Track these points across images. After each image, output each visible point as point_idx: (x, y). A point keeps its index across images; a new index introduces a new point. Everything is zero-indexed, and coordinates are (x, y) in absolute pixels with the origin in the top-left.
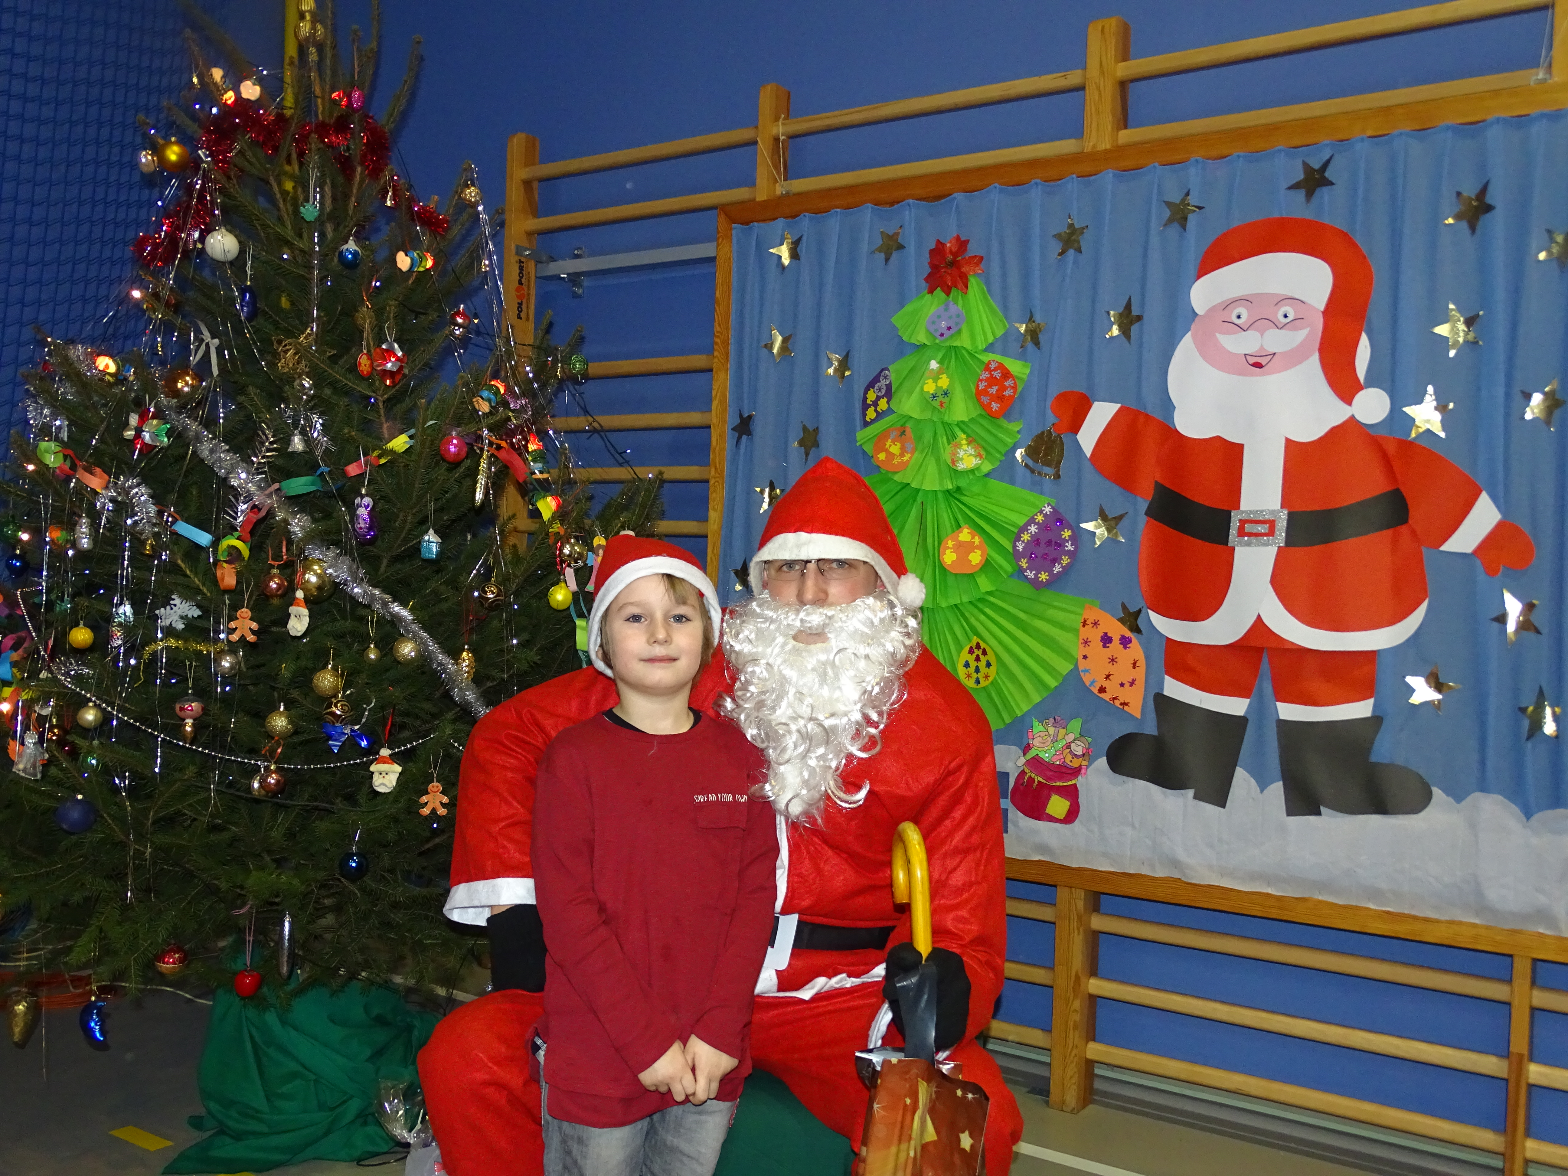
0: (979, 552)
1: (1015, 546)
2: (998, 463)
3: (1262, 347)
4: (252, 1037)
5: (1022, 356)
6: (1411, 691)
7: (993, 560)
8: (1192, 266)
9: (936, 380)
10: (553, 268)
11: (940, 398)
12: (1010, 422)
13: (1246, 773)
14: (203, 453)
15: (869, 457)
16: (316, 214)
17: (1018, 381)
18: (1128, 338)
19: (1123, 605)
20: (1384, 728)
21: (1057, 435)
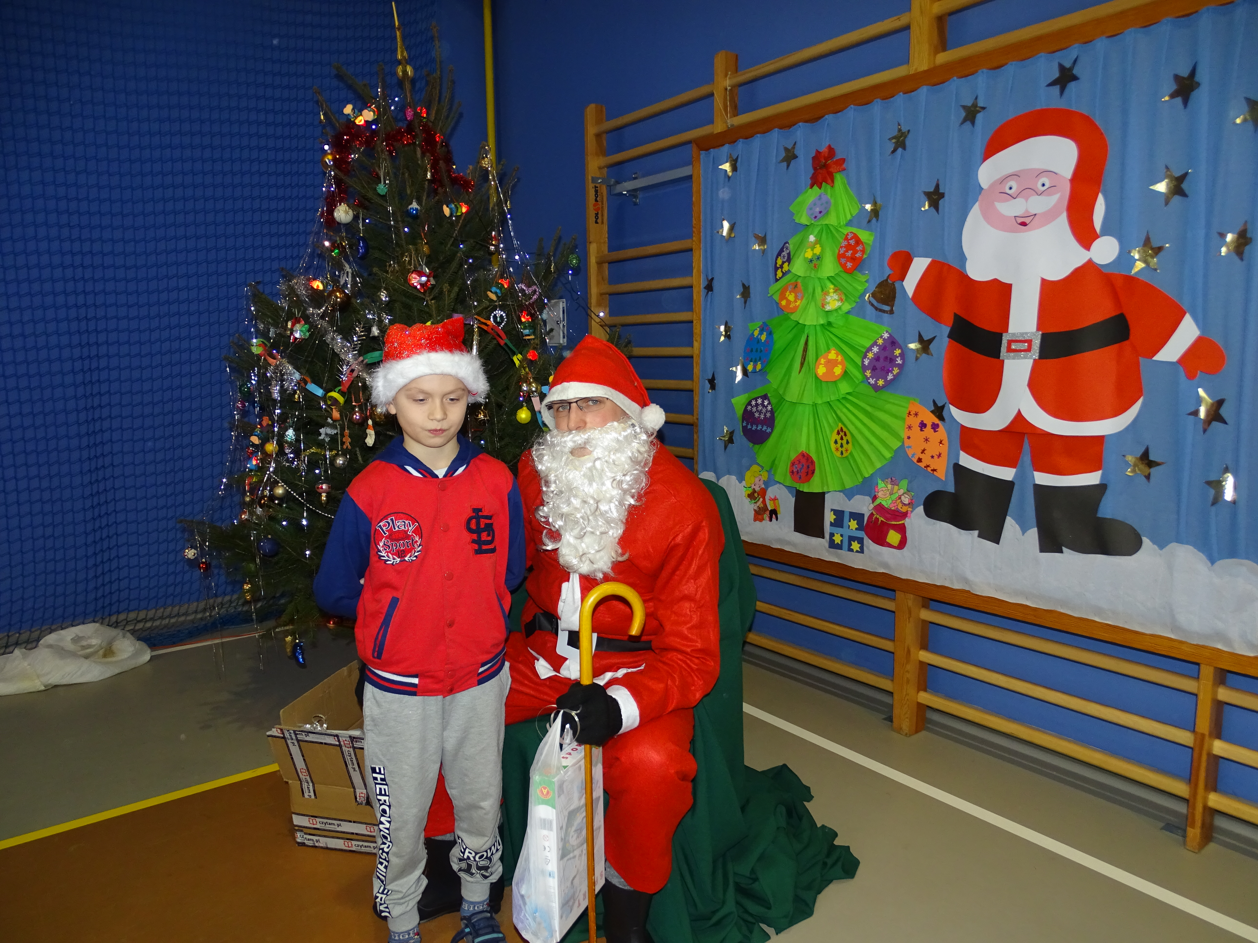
0: (840, 366)
1: (863, 362)
2: (854, 305)
3: (1027, 211)
5: (868, 228)
7: (849, 371)
9: (813, 249)
10: (618, 189)
11: (815, 262)
12: (860, 276)
13: (1013, 521)
14: (329, 341)
15: (777, 304)
16: (386, 190)
17: (866, 246)
18: (937, 209)
19: (934, 401)
20: (1108, 492)
21: (891, 282)
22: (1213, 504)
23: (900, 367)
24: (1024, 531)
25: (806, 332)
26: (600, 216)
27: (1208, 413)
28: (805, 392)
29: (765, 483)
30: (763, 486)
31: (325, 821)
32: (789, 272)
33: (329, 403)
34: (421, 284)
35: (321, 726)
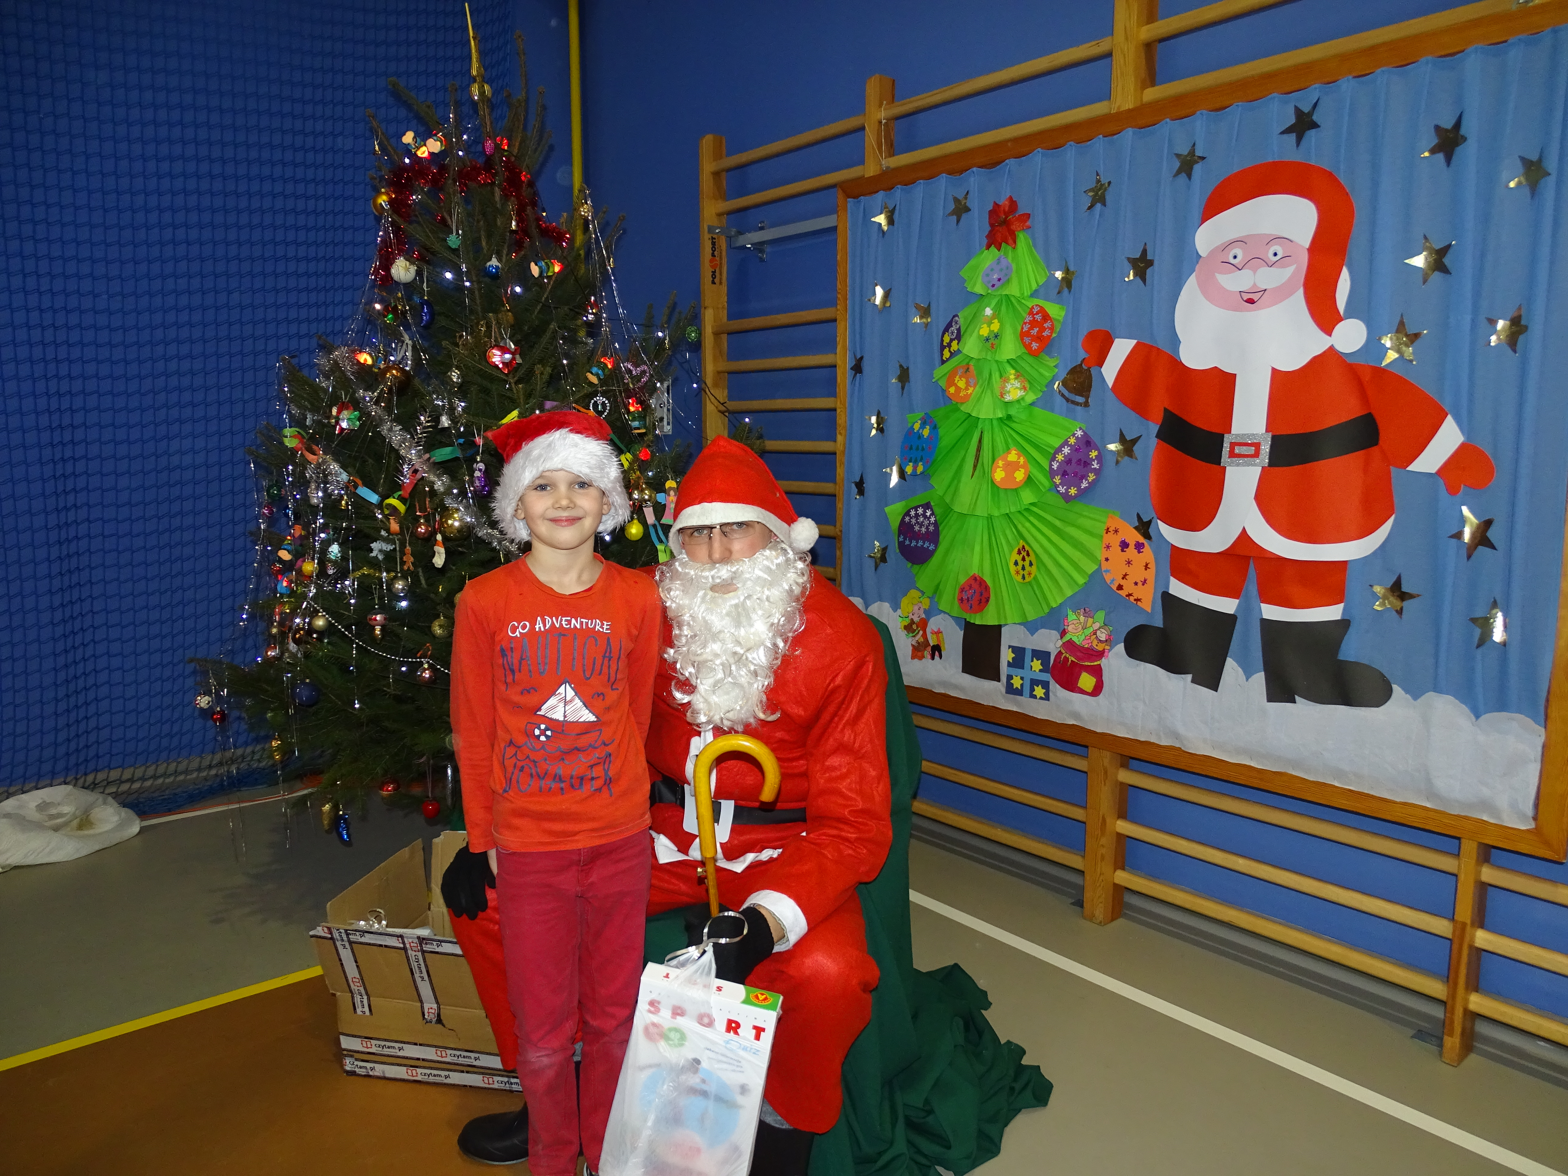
0: (1023, 471)
1: (1051, 465)
2: (1040, 395)
3: (1255, 285)
5: (1059, 302)
7: (1034, 476)
9: (989, 324)
10: (740, 241)
11: (992, 341)
13: (1234, 663)
14: (385, 432)
15: (943, 391)
16: (458, 243)
17: (1055, 323)
18: (1144, 281)
19: (1138, 515)
20: (1352, 631)
21: (1086, 368)
22: (1478, 646)
23: (1097, 472)
24: (1248, 675)
25: (980, 426)
26: (717, 274)
27: (1473, 536)
28: (978, 502)
29: (925, 611)
30: (924, 616)
31: (383, 1043)
32: (959, 352)
33: (387, 512)
34: (503, 363)
35: (380, 923)
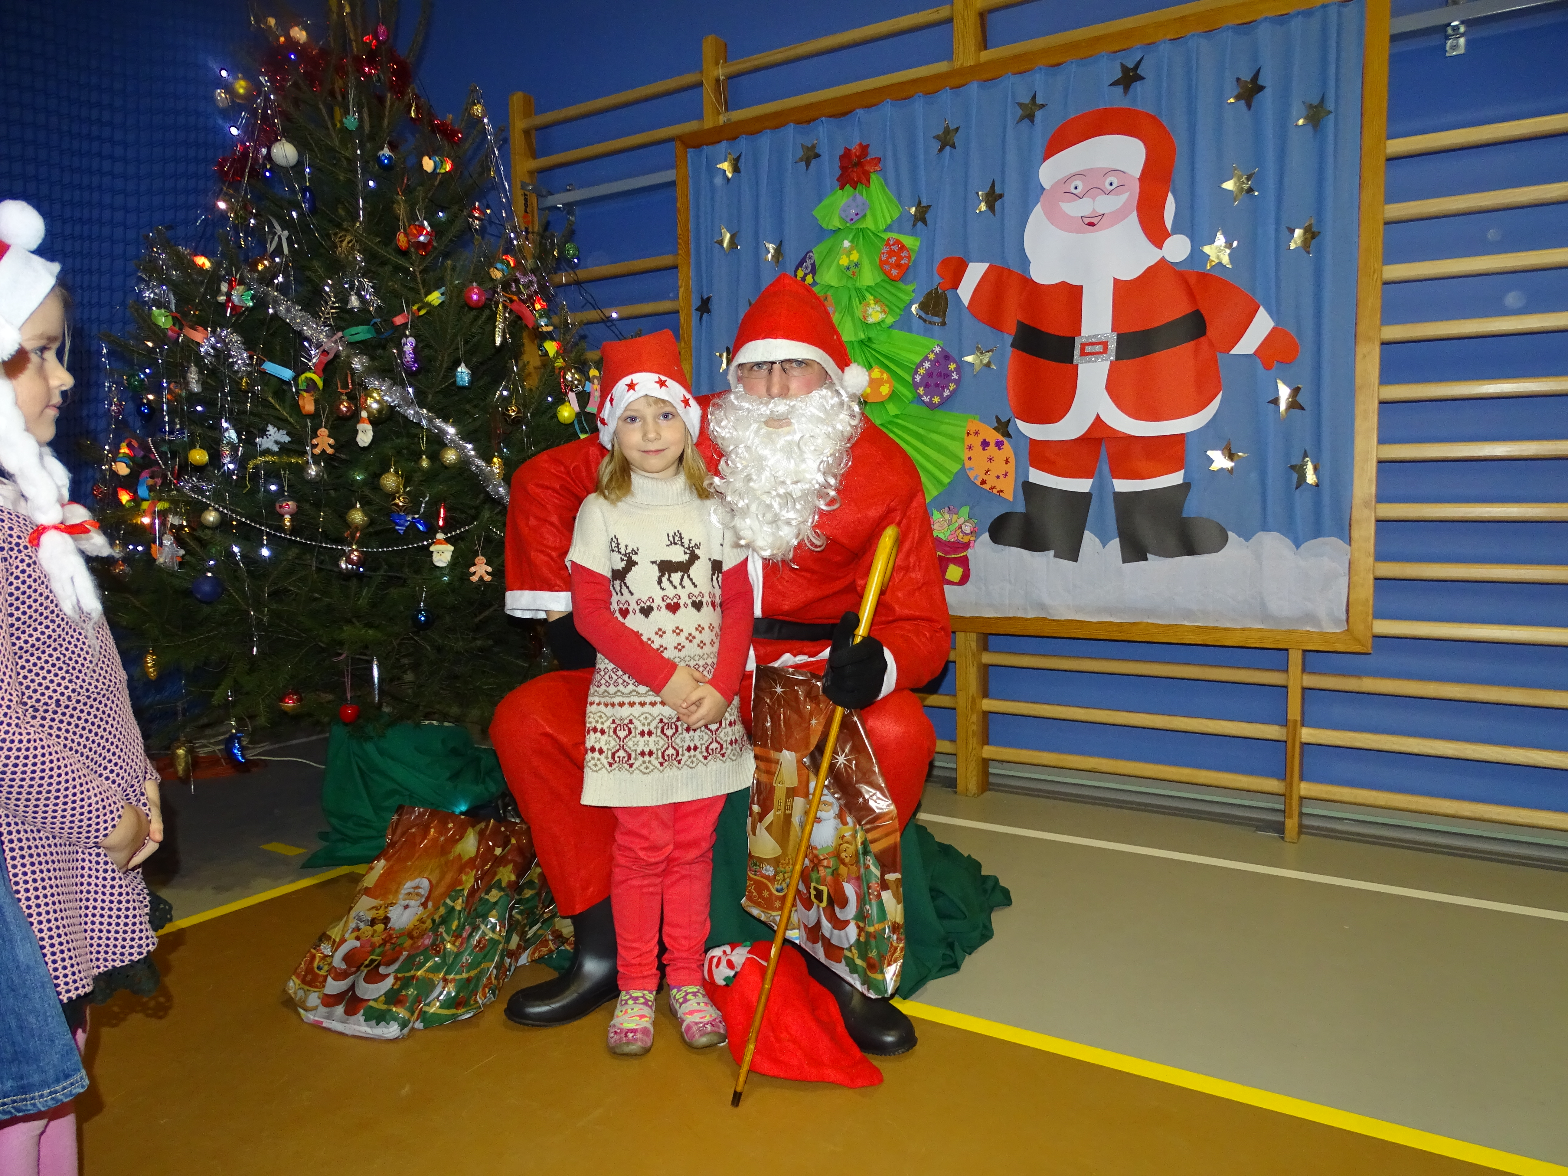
0: (887, 385)
1: (914, 379)
2: (898, 318)
3: (1094, 211)
4: (359, 768)
5: (913, 233)
6: (1211, 461)
7: (898, 390)
8: (1039, 151)
9: (848, 255)
10: (551, 201)
11: (853, 269)
12: (906, 284)
14: (282, 313)
16: (356, 125)
17: (911, 253)
18: (993, 212)
19: (997, 417)
20: (1192, 491)
21: (942, 291)
22: (1297, 488)
23: (957, 382)
24: (1104, 543)
27: (1288, 402)
